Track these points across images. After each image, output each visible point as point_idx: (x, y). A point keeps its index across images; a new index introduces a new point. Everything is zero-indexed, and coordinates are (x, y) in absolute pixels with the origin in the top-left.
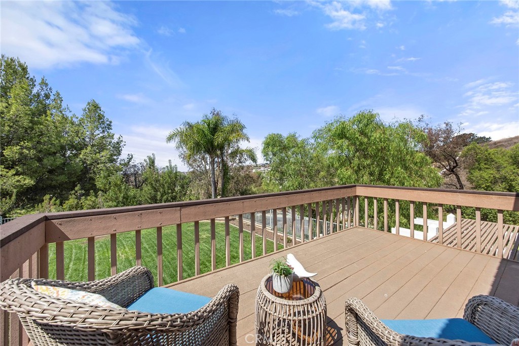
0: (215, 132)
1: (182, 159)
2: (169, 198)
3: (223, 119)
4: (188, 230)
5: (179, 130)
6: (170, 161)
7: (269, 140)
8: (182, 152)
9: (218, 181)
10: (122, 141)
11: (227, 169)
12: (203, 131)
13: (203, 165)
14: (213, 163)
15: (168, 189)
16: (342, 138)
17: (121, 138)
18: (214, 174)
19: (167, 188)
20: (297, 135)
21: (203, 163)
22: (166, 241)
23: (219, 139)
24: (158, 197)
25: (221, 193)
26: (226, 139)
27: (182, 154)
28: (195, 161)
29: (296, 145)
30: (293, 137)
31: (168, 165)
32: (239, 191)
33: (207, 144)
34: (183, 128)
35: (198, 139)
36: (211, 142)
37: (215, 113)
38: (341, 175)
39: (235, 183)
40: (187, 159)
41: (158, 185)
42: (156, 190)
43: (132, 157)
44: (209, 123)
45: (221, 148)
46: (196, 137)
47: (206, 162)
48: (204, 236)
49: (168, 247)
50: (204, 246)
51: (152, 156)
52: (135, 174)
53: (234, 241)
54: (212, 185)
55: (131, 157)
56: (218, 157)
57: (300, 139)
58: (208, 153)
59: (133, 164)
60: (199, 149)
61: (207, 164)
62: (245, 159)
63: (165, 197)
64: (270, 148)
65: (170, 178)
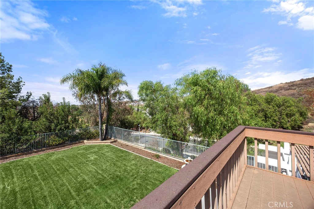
0: (102, 78)
1: (75, 97)
2: (63, 128)
3: (108, 68)
4: (78, 154)
5: (72, 74)
6: (64, 98)
7: (143, 85)
8: (76, 92)
9: (103, 113)
10: (21, 81)
11: (111, 105)
12: (92, 76)
13: (92, 102)
14: (100, 100)
15: (62, 121)
16: (196, 85)
17: (20, 79)
18: (100, 108)
19: (60, 120)
20: (162, 83)
21: (92, 100)
22: (57, 166)
23: (105, 83)
24: (53, 127)
25: (106, 121)
26: (110, 83)
27: (75, 93)
28: (86, 99)
29: (162, 90)
30: (159, 84)
31: (62, 101)
32: (120, 120)
33: (95, 86)
34: (76, 74)
35: (88, 82)
36: (99, 85)
37: (102, 65)
38: (197, 111)
39: (116, 114)
40: (79, 97)
41: (52, 117)
42: (51, 122)
43: (31, 94)
44: (97, 71)
45: (107, 89)
46: (87, 81)
47: (94, 99)
48: (92, 158)
49: (58, 172)
50: (92, 168)
51: (47, 95)
52: (34, 108)
53: (117, 161)
54: (99, 116)
55: (29, 94)
56: (104, 96)
57: (164, 85)
58: (96, 92)
59: (32, 100)
60: (89, 90)
61: (95, 101)
62: (123, 98)
63: (59, 127)
64: (144, 91)
65: (63, 111)
